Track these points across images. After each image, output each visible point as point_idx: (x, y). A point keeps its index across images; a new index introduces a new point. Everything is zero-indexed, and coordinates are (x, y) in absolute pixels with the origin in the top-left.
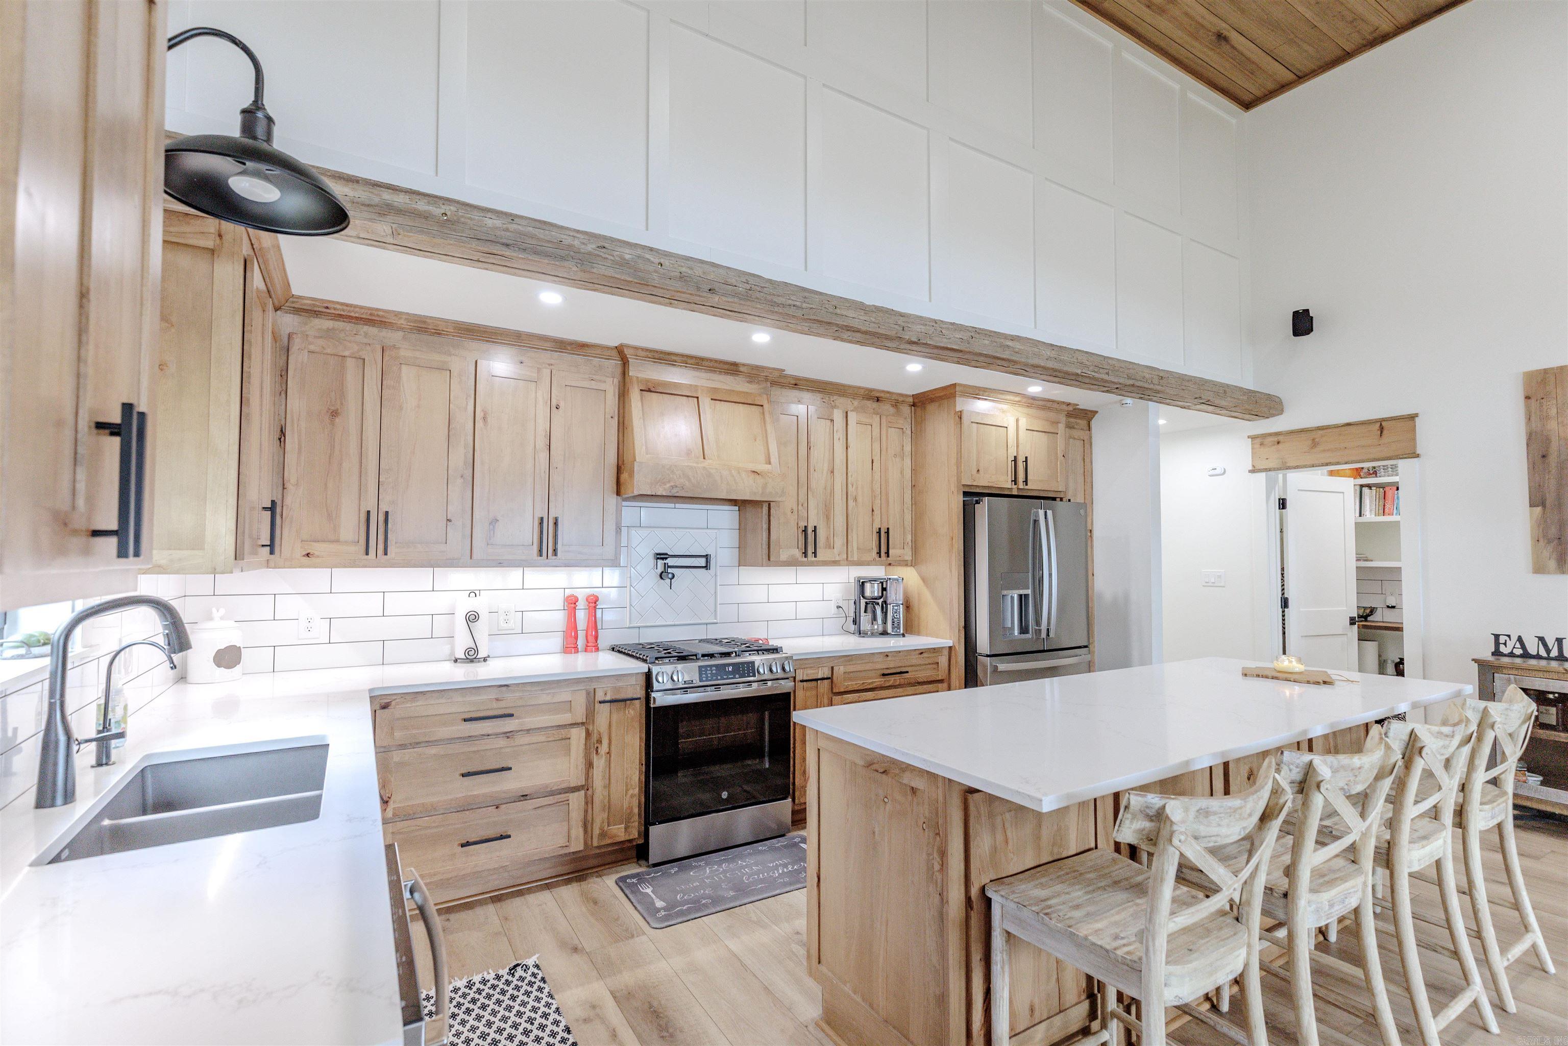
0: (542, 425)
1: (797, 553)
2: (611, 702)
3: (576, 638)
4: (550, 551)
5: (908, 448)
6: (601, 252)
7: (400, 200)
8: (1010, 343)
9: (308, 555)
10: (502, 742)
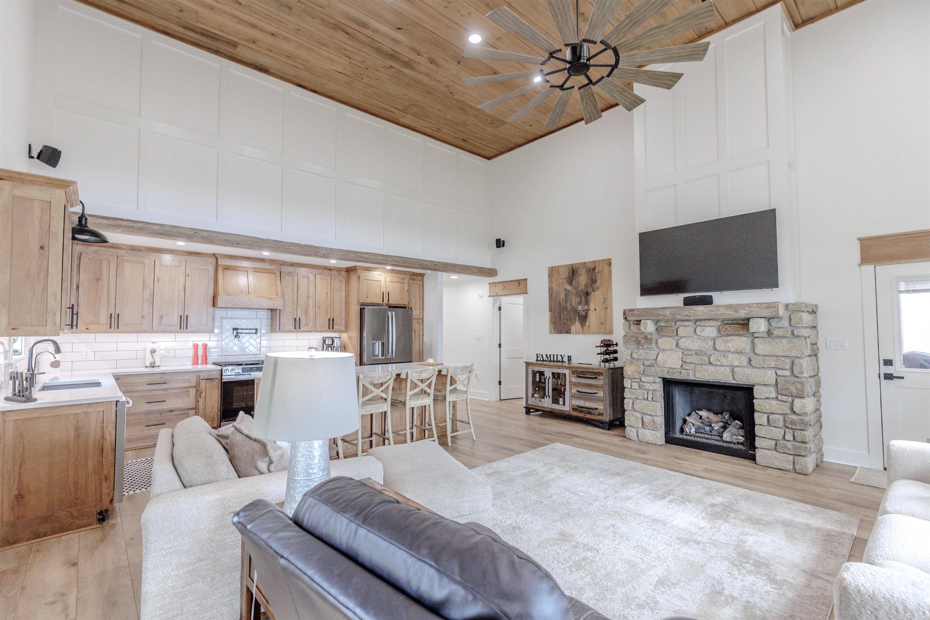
0: (182, 282)
1: (293, 328)
2: (206, 379)
3: (198, 359)
4: (185, 327)
5: (344, 288)
6: (196, 234)
7: (124, 223)
8: (364, 255)
9: (87, 329)
10: (162, 392)
